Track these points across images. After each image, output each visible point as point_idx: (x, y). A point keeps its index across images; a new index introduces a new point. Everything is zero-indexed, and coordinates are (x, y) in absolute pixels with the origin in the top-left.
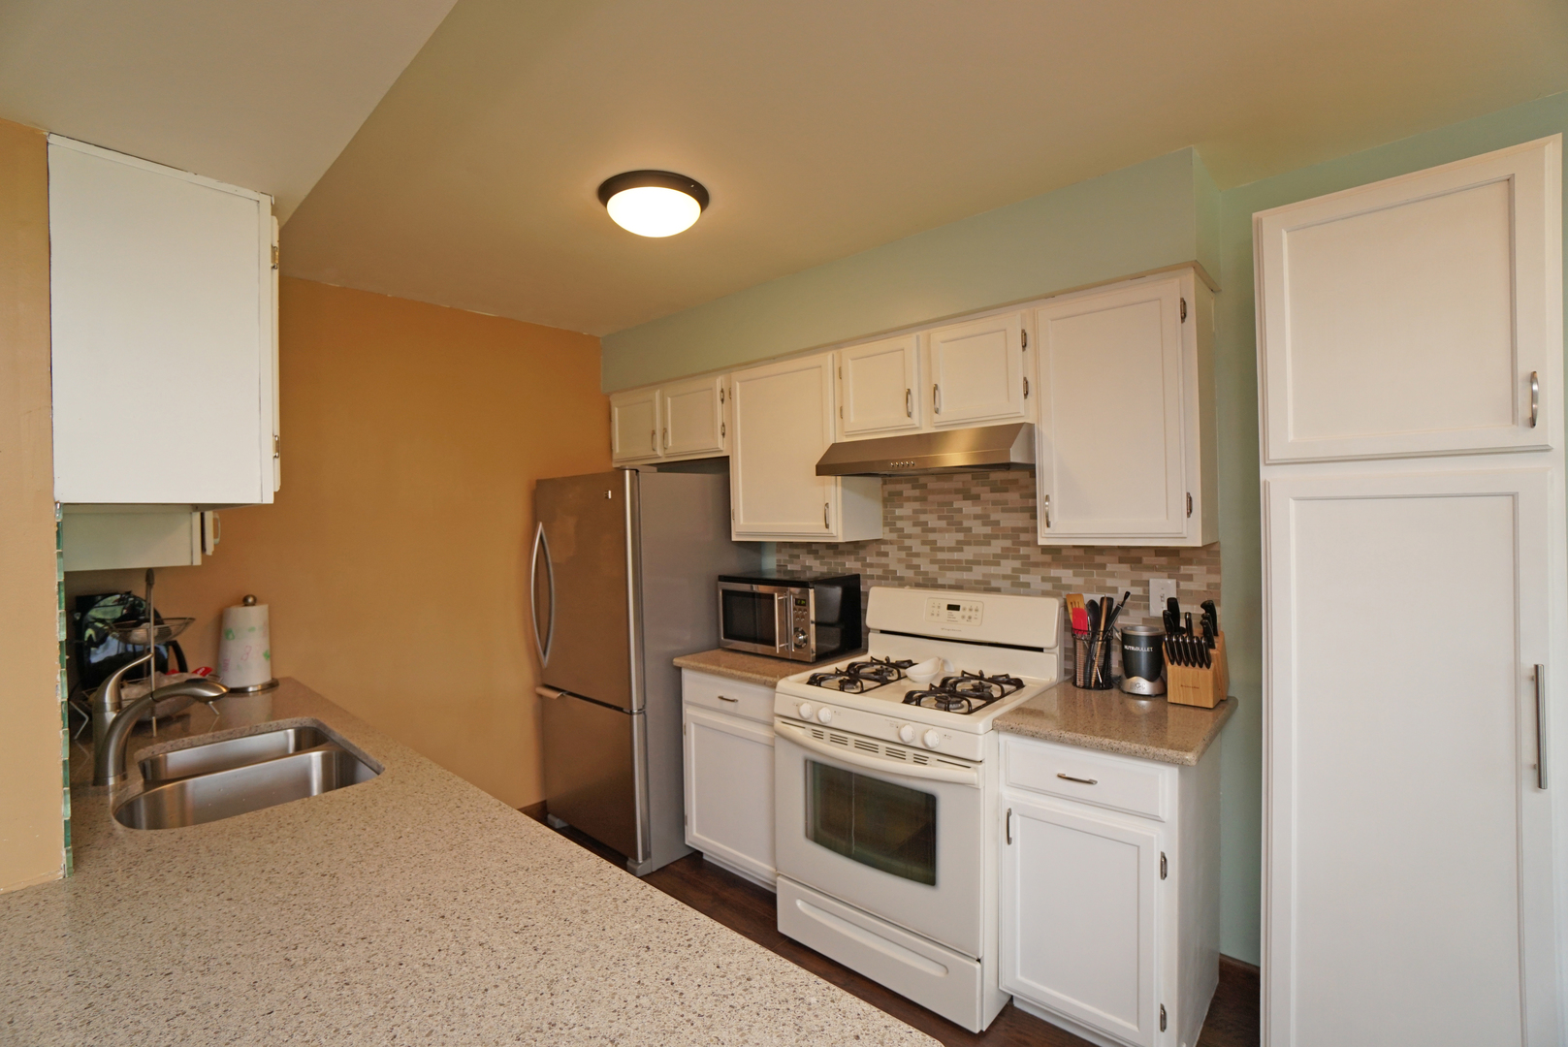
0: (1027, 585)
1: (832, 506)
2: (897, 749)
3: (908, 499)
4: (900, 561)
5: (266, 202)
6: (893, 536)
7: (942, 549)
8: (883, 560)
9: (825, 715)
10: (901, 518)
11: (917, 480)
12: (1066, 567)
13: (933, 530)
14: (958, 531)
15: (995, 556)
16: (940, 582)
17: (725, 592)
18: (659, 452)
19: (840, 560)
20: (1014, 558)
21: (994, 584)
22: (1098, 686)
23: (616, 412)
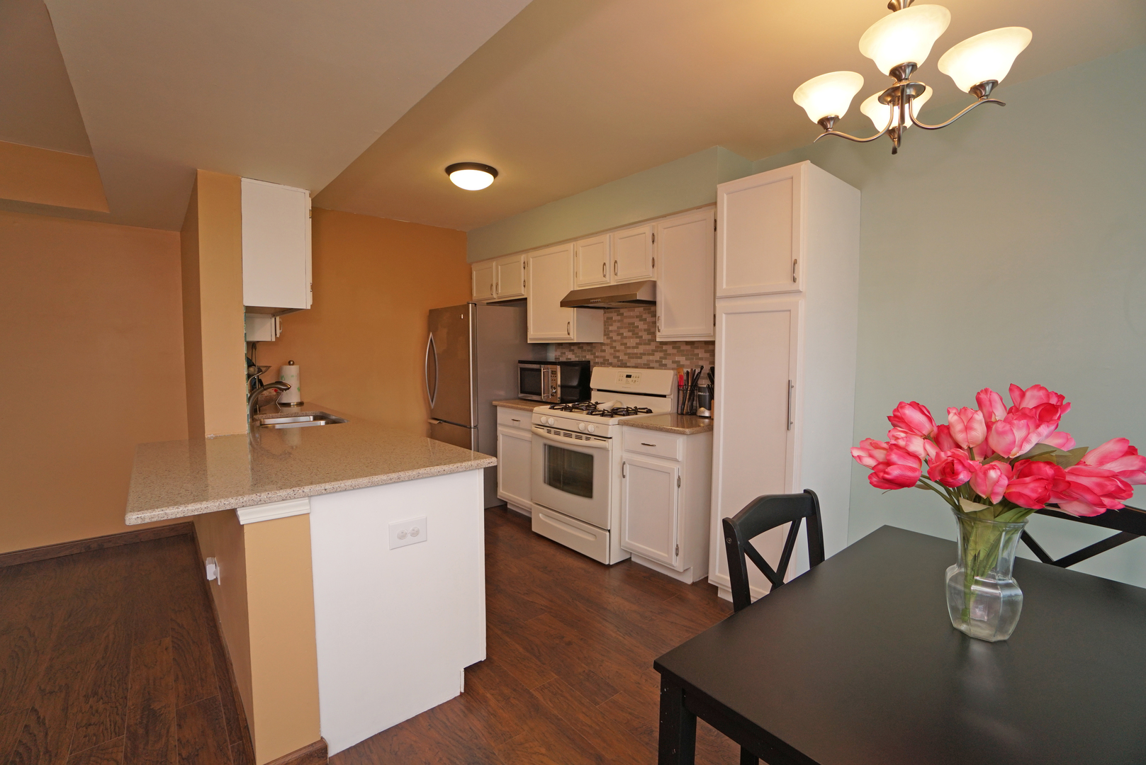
0: (665, 365)
1: (571, 324)
2: (580, 434)
3: (615, 321)
4: (611, 354)
5: (308, 193)
6: (608, 341)
7: (629, 348)
8: (603, 354)
9: (551, 421)
10: (611, 331)
11: (619, 311)
12: (683, 355)
13: (626, 338)
14: (637, 337)
15: (653, 350)
16: (628, 365)
17: (522, 370)
18: (495, 296)
19: (584, 354)
20: (661, 351)
21: (651, 365)
22: (687, 414)
23: (474, 273)
